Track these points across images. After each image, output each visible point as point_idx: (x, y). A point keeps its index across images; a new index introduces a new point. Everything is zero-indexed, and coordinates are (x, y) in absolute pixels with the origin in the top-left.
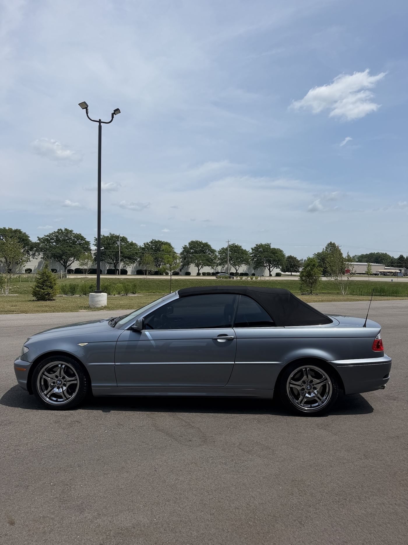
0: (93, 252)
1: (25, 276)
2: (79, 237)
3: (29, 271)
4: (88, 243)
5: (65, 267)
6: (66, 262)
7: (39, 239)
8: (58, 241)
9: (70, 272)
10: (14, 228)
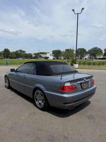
0: (103, 53)
1: (85, 60)
2: (100, 49)
3: (86, 59)
4: (102, 51)
5: (95, 57)
6: (95, 56)
7: (89, 50)
8: (93, 50)
9: (96, 59)
10: (82, 48)
